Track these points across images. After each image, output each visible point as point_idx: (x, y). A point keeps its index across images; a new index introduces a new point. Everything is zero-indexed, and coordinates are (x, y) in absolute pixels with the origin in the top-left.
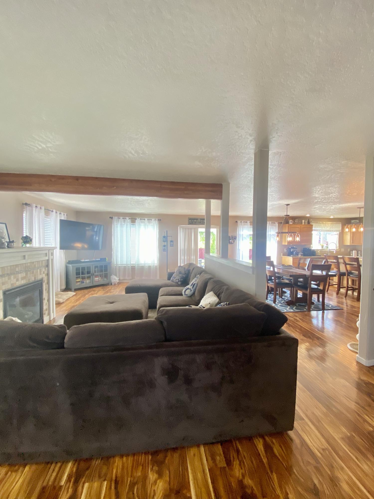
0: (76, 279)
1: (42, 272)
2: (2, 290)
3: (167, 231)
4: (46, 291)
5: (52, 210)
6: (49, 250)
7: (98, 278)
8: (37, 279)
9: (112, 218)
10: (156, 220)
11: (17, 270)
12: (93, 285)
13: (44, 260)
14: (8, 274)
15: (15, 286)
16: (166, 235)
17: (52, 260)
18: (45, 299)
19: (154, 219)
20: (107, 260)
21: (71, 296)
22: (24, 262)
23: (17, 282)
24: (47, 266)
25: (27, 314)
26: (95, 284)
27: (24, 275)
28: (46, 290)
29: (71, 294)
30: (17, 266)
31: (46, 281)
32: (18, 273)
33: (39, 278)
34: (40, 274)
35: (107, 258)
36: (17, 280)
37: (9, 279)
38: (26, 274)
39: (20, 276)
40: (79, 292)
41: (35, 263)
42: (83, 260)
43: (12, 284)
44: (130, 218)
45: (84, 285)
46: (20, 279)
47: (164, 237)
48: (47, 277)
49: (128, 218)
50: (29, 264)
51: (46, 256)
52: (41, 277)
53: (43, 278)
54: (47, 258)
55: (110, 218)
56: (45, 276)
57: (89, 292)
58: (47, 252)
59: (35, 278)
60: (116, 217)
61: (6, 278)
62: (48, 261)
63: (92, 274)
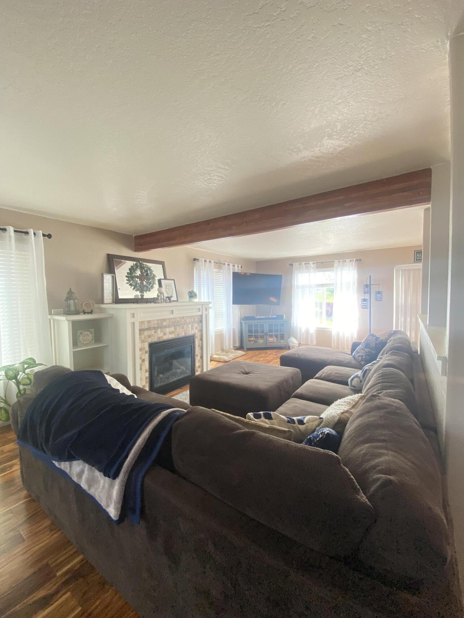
0: (249, 338)
1: (194, 328)
2: (147, 343)
3: (370, 276)
4: (199, 348)
5: (223, 263)
6: (202, 305)
7: (272, 339)
8: (187, 335)
9: (292, 265)
10: (353, 260)
11: (164, 324)
12: (266, 346)
13: (197, 316)
14: (154, 328)
15: (161, 340)
16: (368, 283)
17: (206, 315)
18: (197, 355)
19: (350, 259)
20: (284, 318)
21: (239, 355)
22: (172, 316)
23: (165, 336)
24: (201, 322)
25: (179, 369)
26: (269, 345)
27: (172, 329)
28: (199, 346)
29: (240, 353)
30: (164, 320)
31: (199, 337)
32: (165, 327)
33: (190, 333)
34: (192, 329)
35: (284, 315)
36: (165, 334)
37: (156, 332)
38: (175, 329)
39: (167, 330)
40: (250, 352)
41: (185, 318)
42: (258, 316)
43: (159, 338)
44: (315, 262)
45: (256, 346)
46: (168, 334)
47: (367, 286)
48: (201, 332)
49: (311, 263)
50: (178, 319)
51: (199, 311)
52: (192, 333)
53: (195, 333)
54: (200, 313)
55: (290, 265)
56: (198, 332)
57: (260, 354)
58: (200, 307)
59: (185, 333)
60: (296, 263)
61: (153, 332)
62: (201, 316)
63: (265, 333)
